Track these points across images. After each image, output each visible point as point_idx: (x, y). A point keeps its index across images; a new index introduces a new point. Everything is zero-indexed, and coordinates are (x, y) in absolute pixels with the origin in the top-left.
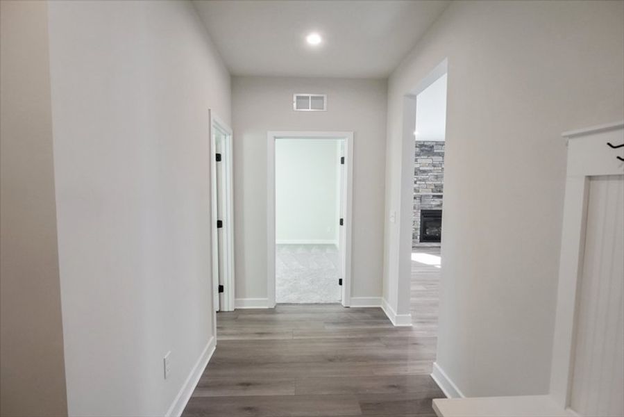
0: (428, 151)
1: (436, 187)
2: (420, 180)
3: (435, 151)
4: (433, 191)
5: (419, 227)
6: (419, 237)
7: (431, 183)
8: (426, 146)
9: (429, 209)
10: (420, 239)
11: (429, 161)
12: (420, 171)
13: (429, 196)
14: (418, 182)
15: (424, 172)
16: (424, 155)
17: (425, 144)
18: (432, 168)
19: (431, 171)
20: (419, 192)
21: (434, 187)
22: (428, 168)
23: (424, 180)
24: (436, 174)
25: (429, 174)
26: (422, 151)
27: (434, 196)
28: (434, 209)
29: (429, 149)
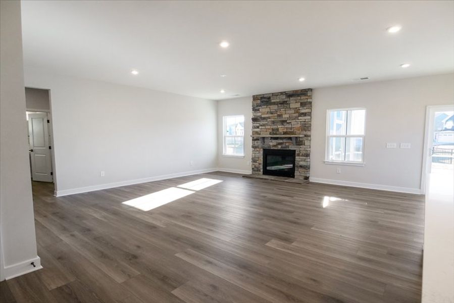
0: (266, 101)
1: (273, 130)
2: (261, 126)
3: (272, 101)
4: (270, 134)
5: (262, 162)
6: (262, 170)
7: (269, 127)
8: (264, 98)
9: (267, 148)
10: (263, 171)
11: (267, 110)
12: (261, 118)
13: (267, 138)
14: (260, 127)
15: (264, 118)
16: (264, 105)
17: (265, 96)
18: (270, 115)
19: (269, 118)
20: (260, 135)
21: (271, 131)
22: (267, 116)
23: (264, 125)
24: (273, 120)
25: (268, 120)
26: (262, 102)
27: (271, 138)
28: (272, 148)
29: (268, 100)
